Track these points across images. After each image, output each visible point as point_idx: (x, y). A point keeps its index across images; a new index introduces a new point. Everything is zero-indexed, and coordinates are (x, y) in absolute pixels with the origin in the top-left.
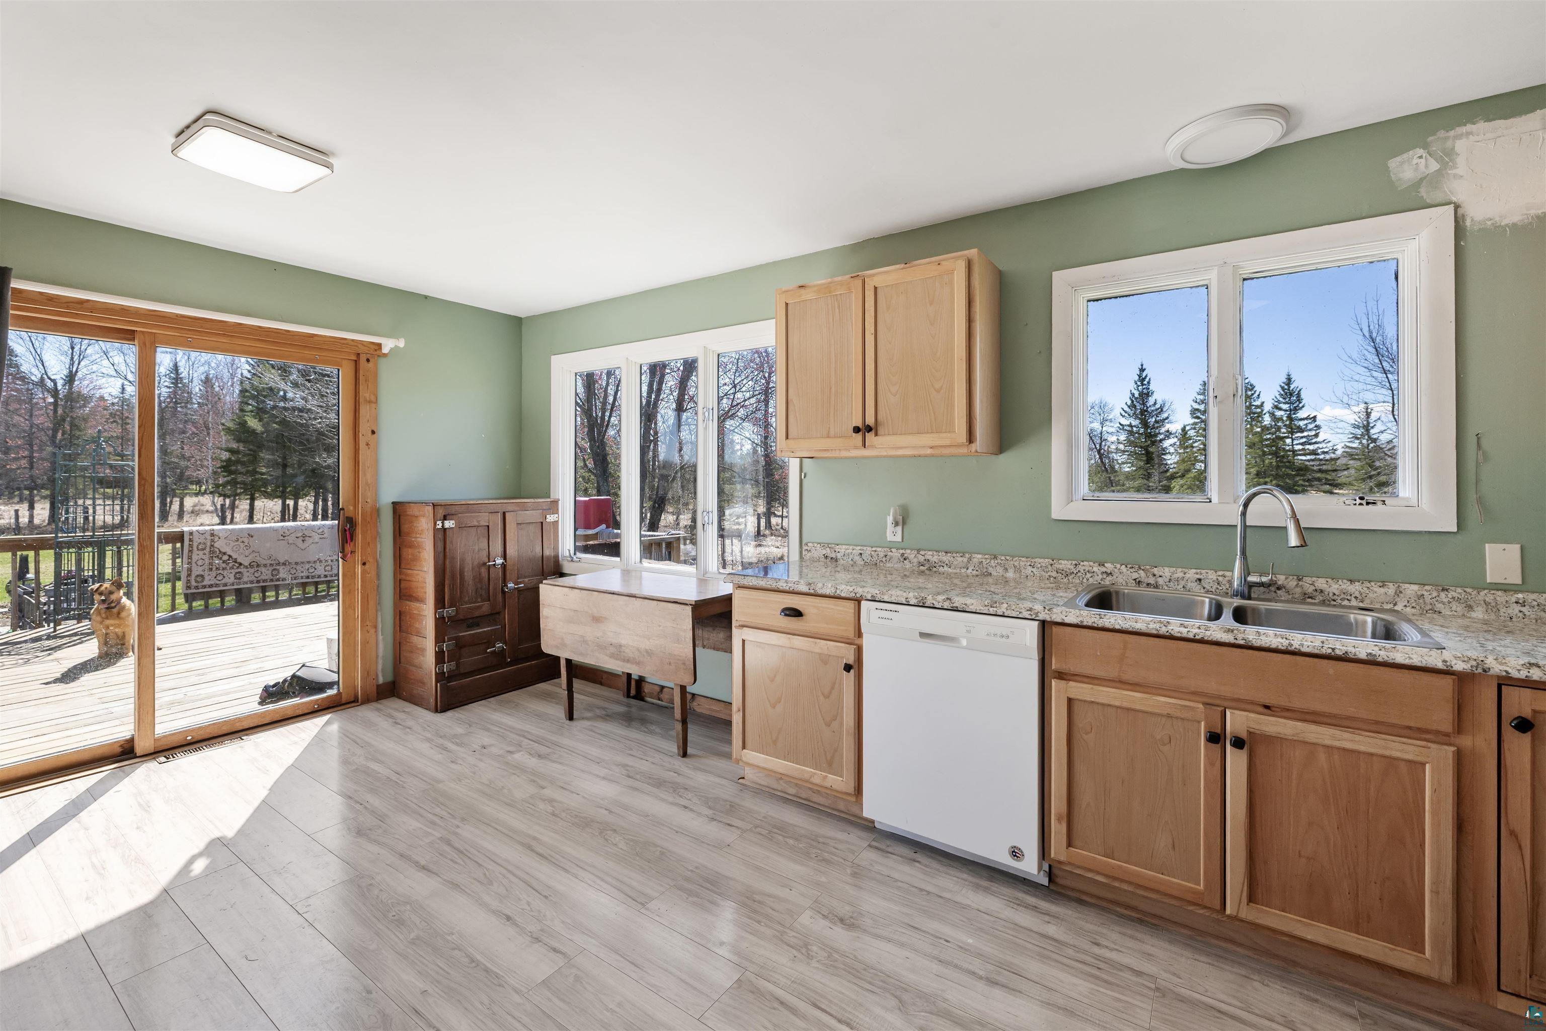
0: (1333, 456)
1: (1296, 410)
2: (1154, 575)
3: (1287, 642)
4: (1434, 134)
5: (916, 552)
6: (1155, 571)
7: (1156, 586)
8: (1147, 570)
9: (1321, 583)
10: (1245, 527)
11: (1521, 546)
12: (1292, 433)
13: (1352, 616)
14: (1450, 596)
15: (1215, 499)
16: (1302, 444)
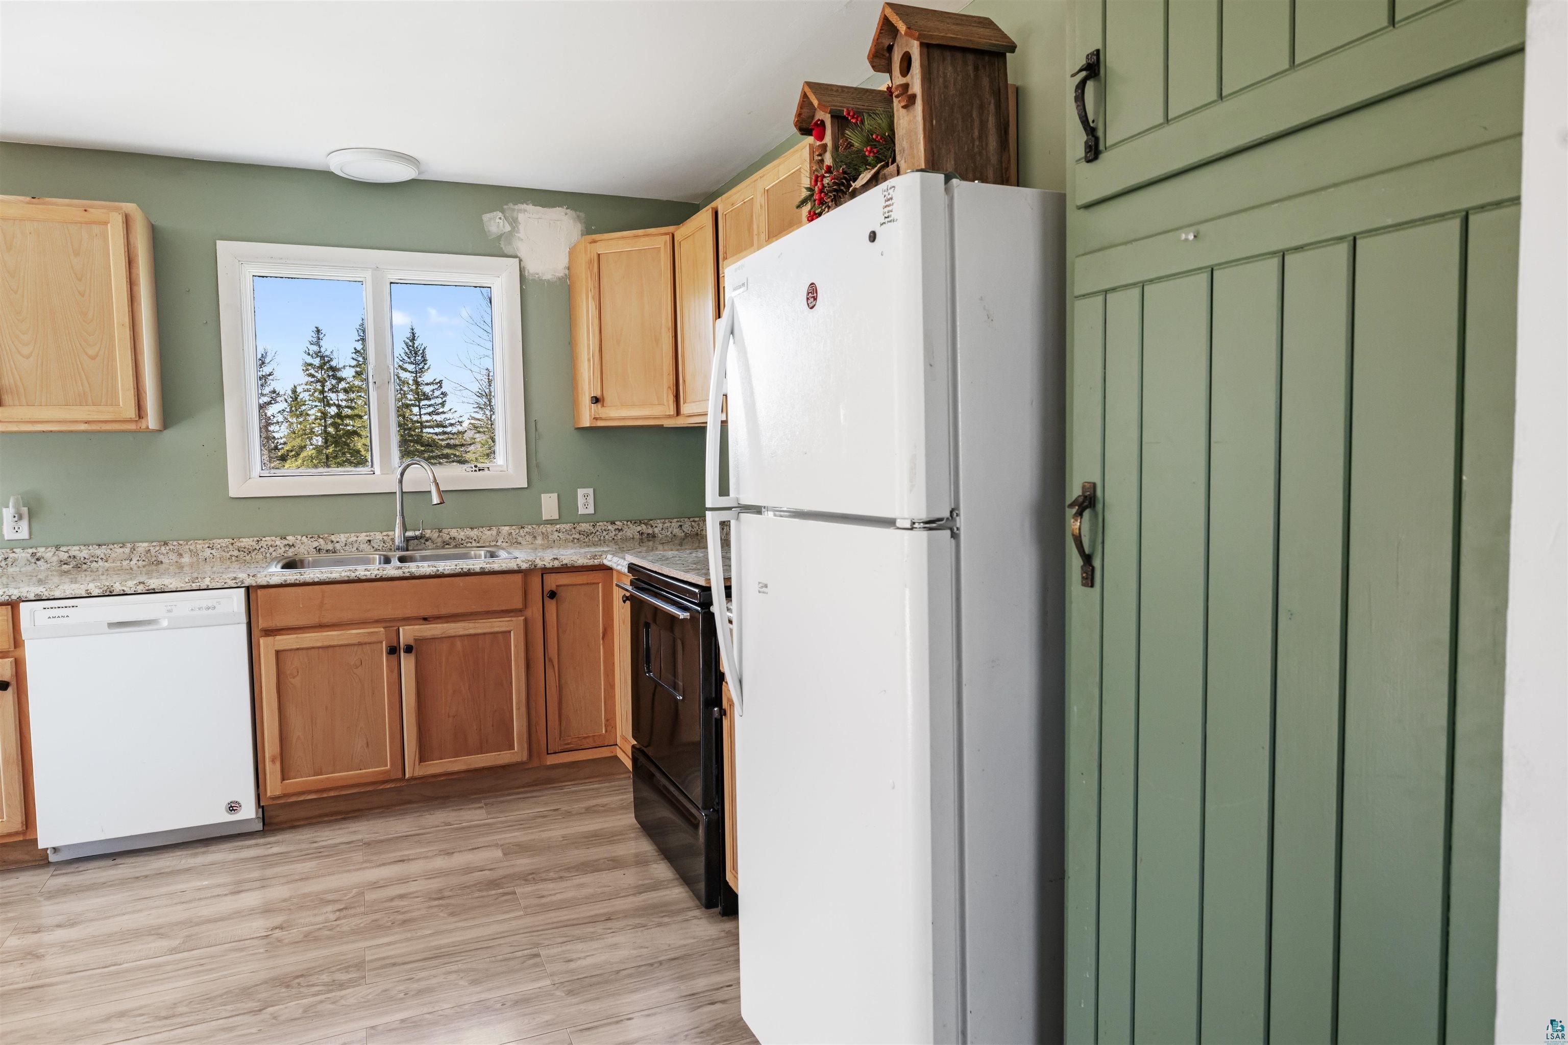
0: (460, 428)
1: (422, 371)
2: (332, 542)
3: (436, 569)
4: (506, 204)
5: (54, 549)
6: (333, 538)
7: (335, 552)
8: (326, 538)
9: (454, 533)
10: (403, 493)
11: (558, 495)
12: (420, 400)
13: (473, 552)
14: (525, 531)
15: (378, 471)
16: (429, 414)
